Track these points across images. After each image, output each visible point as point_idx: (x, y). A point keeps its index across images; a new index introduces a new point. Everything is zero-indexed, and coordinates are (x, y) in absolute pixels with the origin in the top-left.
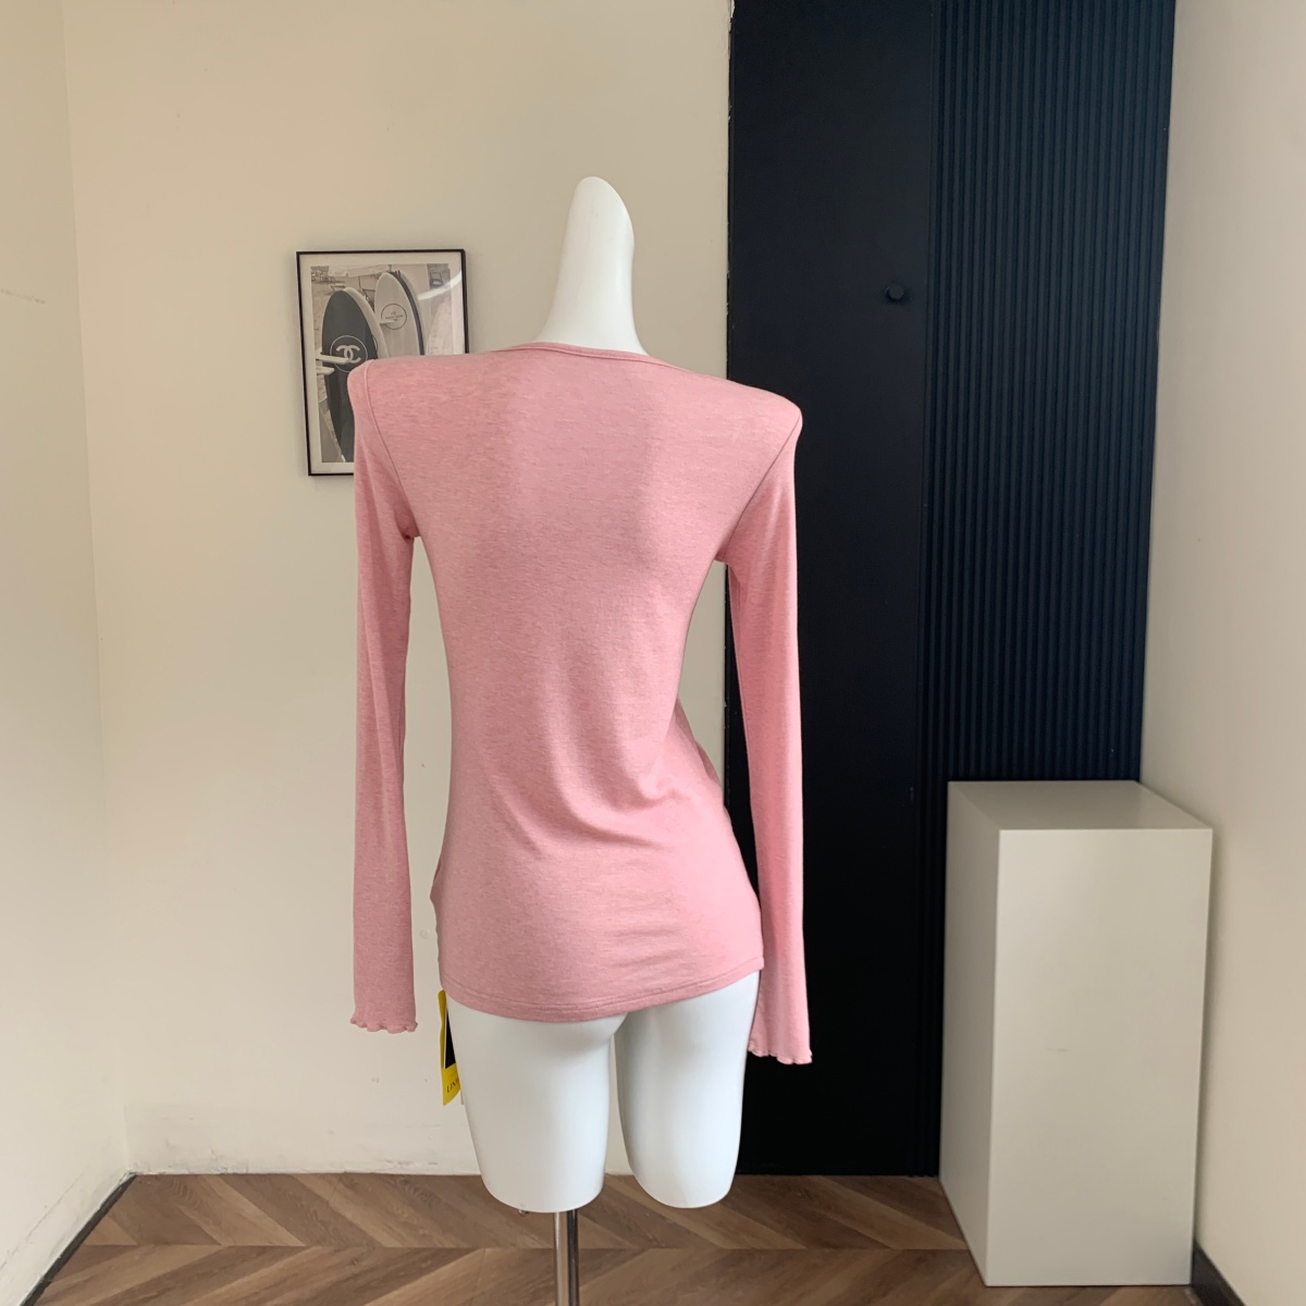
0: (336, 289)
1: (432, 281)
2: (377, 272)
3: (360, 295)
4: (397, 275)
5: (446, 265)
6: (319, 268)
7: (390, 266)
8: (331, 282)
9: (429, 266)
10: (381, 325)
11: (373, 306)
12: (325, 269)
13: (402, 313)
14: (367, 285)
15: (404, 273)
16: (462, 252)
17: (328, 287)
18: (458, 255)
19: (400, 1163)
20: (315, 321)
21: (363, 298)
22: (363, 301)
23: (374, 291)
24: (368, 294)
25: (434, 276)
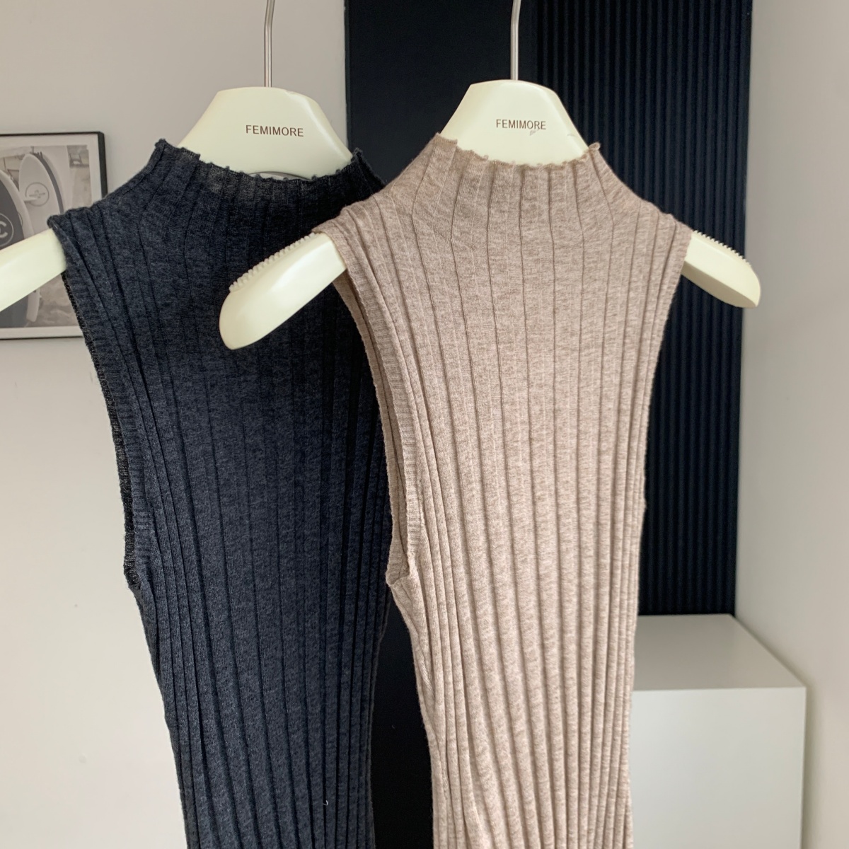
1: (71, 161)
2: (20, 153)
3: (6, 176)
4: (40, 156)
5: (85, 147)
7: (33, 148)
9: (69, 147)
10: (26, 202)
11: (16, 182)
13: (46, 192)
14: (12, 165)
15: (46, 154)
16: (101, 137)
18: (96, 137)
21: (8, 177)
22: (8, 179)
23: (18, 171)
24: (13, 173)
25: (73, 157)
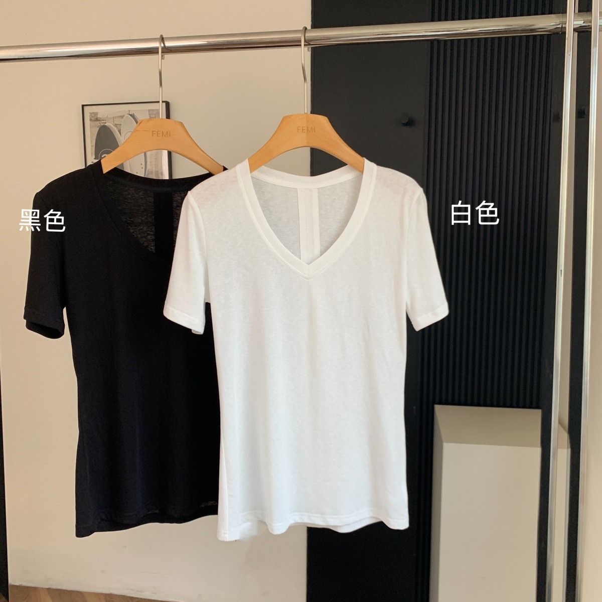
0: (102, 124)
2: (122, 115)
3: (113, 127)
4: (132, 116)
5: (157, 110)
6: (93, 113)
7: (129, 111)
8: (99, 121)
9: (149, 110)
11: (120, 133)
12: (96, 114)
14: (117, 121)
15: (137, 115)
16: (168, 104)
17: (98, 123)
18: (164, 104)
19: (137, 591)
20: (91, 142)
21: (115, 128)
22: (115, 130)
23: (121, 125)
24: (118, 126)
25: (151, 116)
